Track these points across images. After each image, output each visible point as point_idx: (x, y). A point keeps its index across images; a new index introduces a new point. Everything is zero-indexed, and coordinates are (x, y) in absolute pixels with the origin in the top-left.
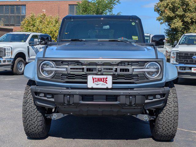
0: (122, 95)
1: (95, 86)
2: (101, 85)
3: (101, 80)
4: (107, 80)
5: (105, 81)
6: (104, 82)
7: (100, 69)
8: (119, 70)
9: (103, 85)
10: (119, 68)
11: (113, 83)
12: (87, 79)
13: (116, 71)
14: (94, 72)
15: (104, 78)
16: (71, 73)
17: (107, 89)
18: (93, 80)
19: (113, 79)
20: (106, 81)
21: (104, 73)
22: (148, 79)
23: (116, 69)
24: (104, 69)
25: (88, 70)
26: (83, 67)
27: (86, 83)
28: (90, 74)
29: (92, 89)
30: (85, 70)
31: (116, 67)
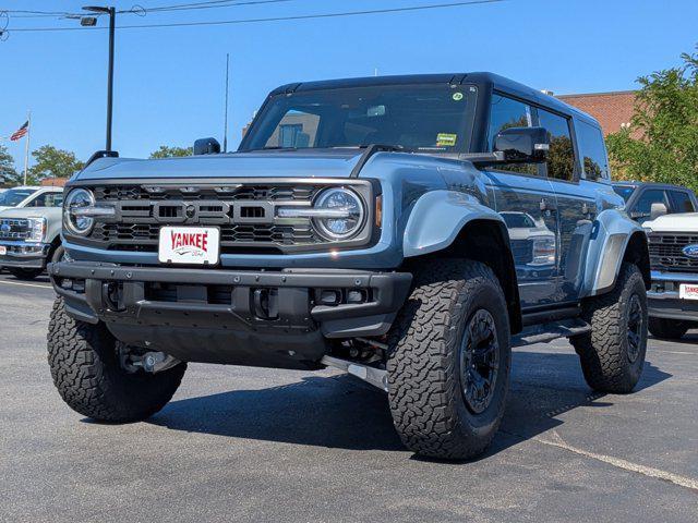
0: (237, 285)
1: (176, 260)
2: (191, 255)
3: (192, 240)
4: (206, 239)
5: (200, 244)
6: (199, 246)
7: (191, 209)
8: (237, 212)
9: (195, 254)
10: (239, 204)
11: (223, 250)
12: (157, 237)
13: (231, 214)
14: (179, 218)
15: (198, 235)
16: (126, 220)
17: (206, 266)
18: (173, 240)
19: (222, 239)
20: (205, 242)
21: (202, 220)
22: (323, 240)
23: (232, 207)
24: (201, 208)
25: (165, 211)
26: (152, 203)
27: (155, 248)
28: (165, 224)
29: (169, 265)
30: (156, 211)
31: (231, 203)
